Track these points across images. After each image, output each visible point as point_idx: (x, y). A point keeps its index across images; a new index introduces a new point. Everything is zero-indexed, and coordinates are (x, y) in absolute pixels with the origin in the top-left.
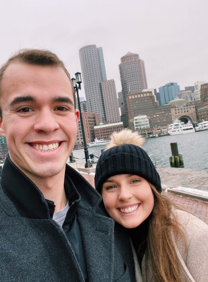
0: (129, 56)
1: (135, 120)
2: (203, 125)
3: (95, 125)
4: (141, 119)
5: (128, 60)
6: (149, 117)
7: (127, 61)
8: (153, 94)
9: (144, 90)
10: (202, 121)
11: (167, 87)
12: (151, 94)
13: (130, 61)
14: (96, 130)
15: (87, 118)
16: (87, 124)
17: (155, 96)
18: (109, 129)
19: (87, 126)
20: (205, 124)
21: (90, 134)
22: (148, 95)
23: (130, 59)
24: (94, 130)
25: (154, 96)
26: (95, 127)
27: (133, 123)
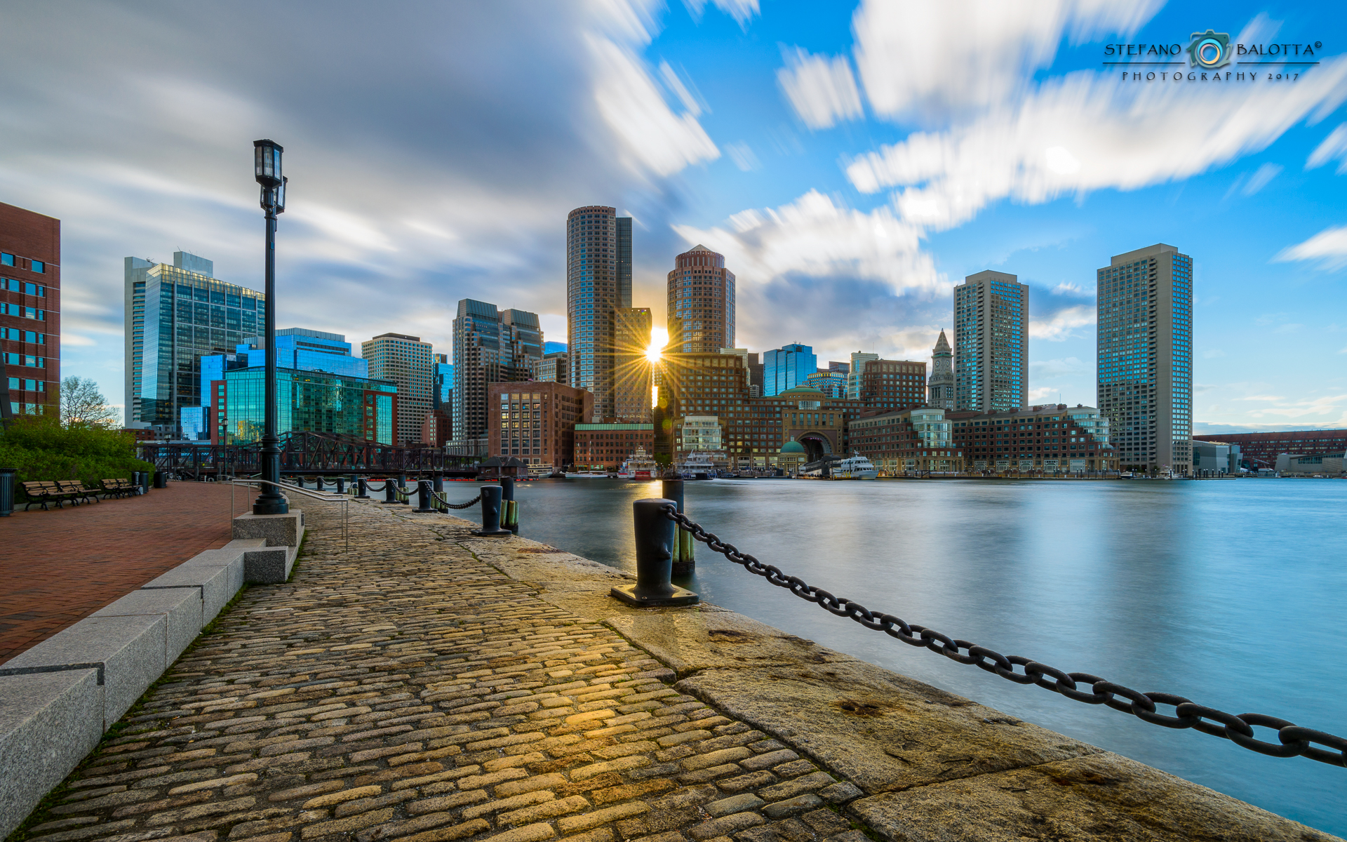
0: (699, 255)
1: (687, 424)
2: (853, 466)
3: (581, 421)
4: (704, 423)
5: (695, 264)
6: (724, 423)
7: (692, 268)
8: (745, 364)
9: (723, 351)
10: (854, 455)
11: (784, 353)
12: (738, 363)
13: (701, 269)
14: (579, 433)
15: (560, 398)
16: (557, 414)
17: (749, 370)
18: (614, 437)
19: (556, 419)
20: (859, 462)
21: (560, 443)
22: (731, 363)
23: (701, 264)
24: (575, 433)
25: (745, 369)
26: (578, 427)
27: (681, 430)
